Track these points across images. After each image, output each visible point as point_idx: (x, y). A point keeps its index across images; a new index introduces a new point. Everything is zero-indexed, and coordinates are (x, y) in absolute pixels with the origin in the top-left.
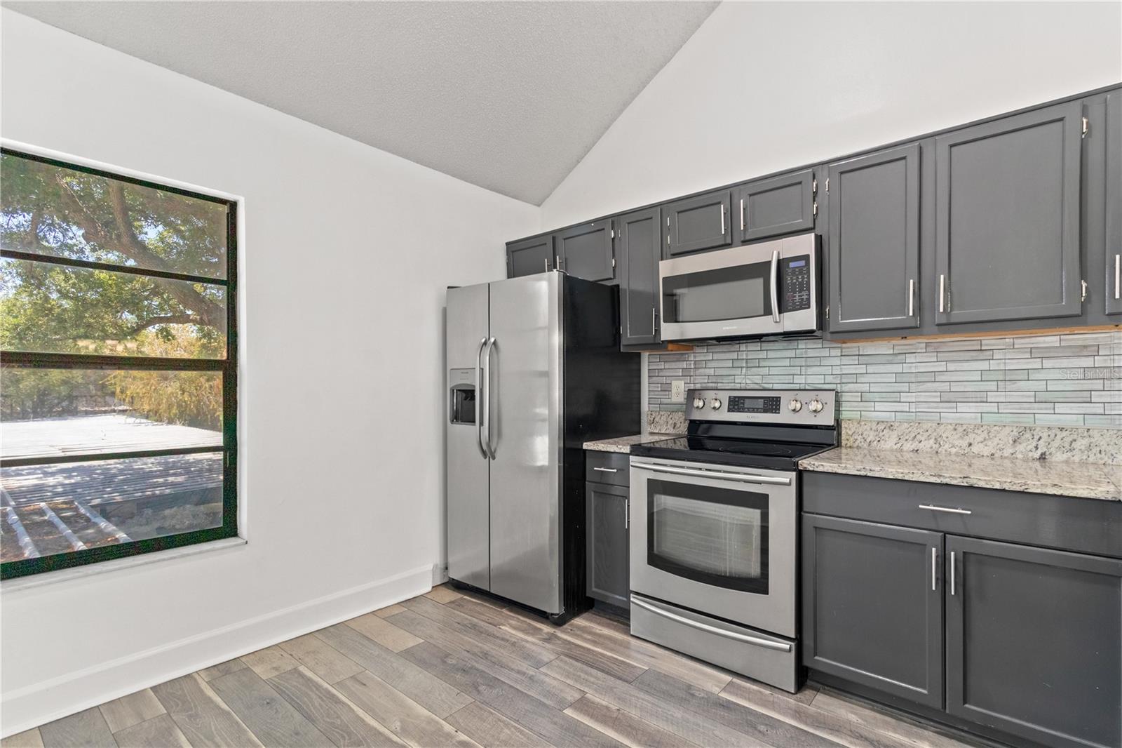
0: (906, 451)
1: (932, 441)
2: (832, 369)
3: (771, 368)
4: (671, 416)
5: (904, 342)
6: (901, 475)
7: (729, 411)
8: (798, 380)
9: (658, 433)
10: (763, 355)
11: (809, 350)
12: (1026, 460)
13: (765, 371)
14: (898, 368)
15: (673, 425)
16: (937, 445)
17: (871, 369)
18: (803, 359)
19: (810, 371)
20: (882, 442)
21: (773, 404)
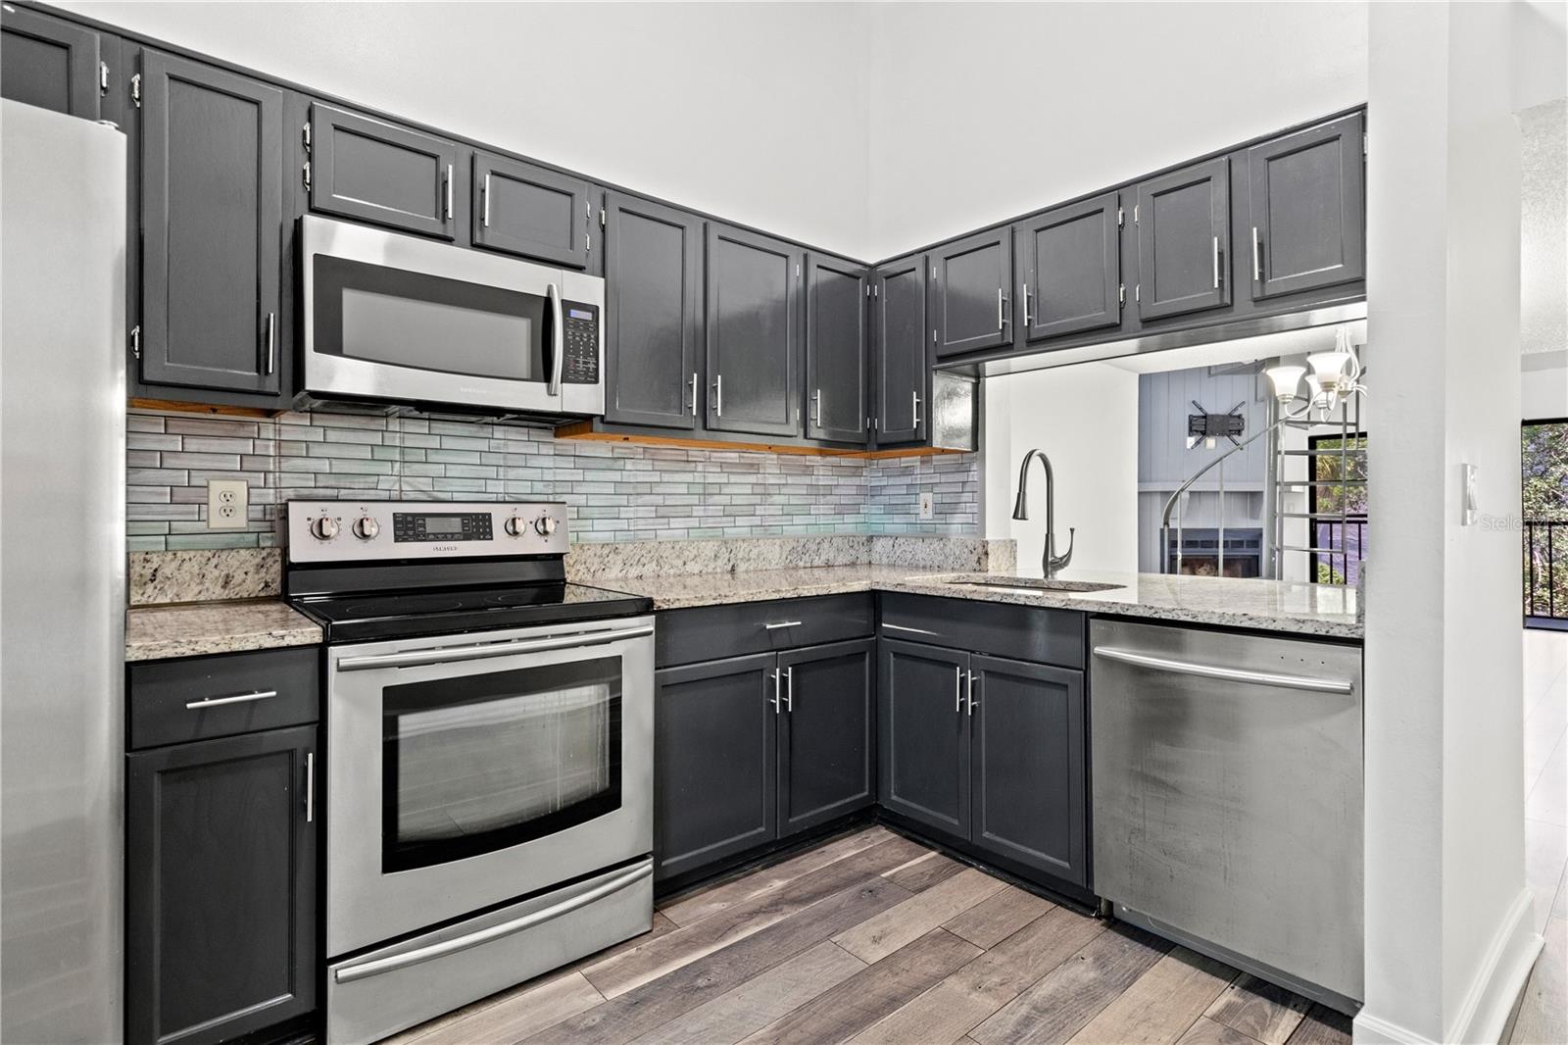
0: (632, 579)
1: (654, 563)
2: (542, 473)
3: (448, 466)
4: (214, 561)
5: (625, 444)
6: (751, 596)
7: (396, 541)
8: (493, 486)
9: (172, 604)
10: (434, 442)
11: (510, 443)
12: (722, 573)
13: (439, 470)
14: (617, 476)
15: (221, 581)
16: (659, 568)
17: (590, 476)
18: (501, 455)
19: (512, 473)
20: (607, 570)
21: (478, 526)
